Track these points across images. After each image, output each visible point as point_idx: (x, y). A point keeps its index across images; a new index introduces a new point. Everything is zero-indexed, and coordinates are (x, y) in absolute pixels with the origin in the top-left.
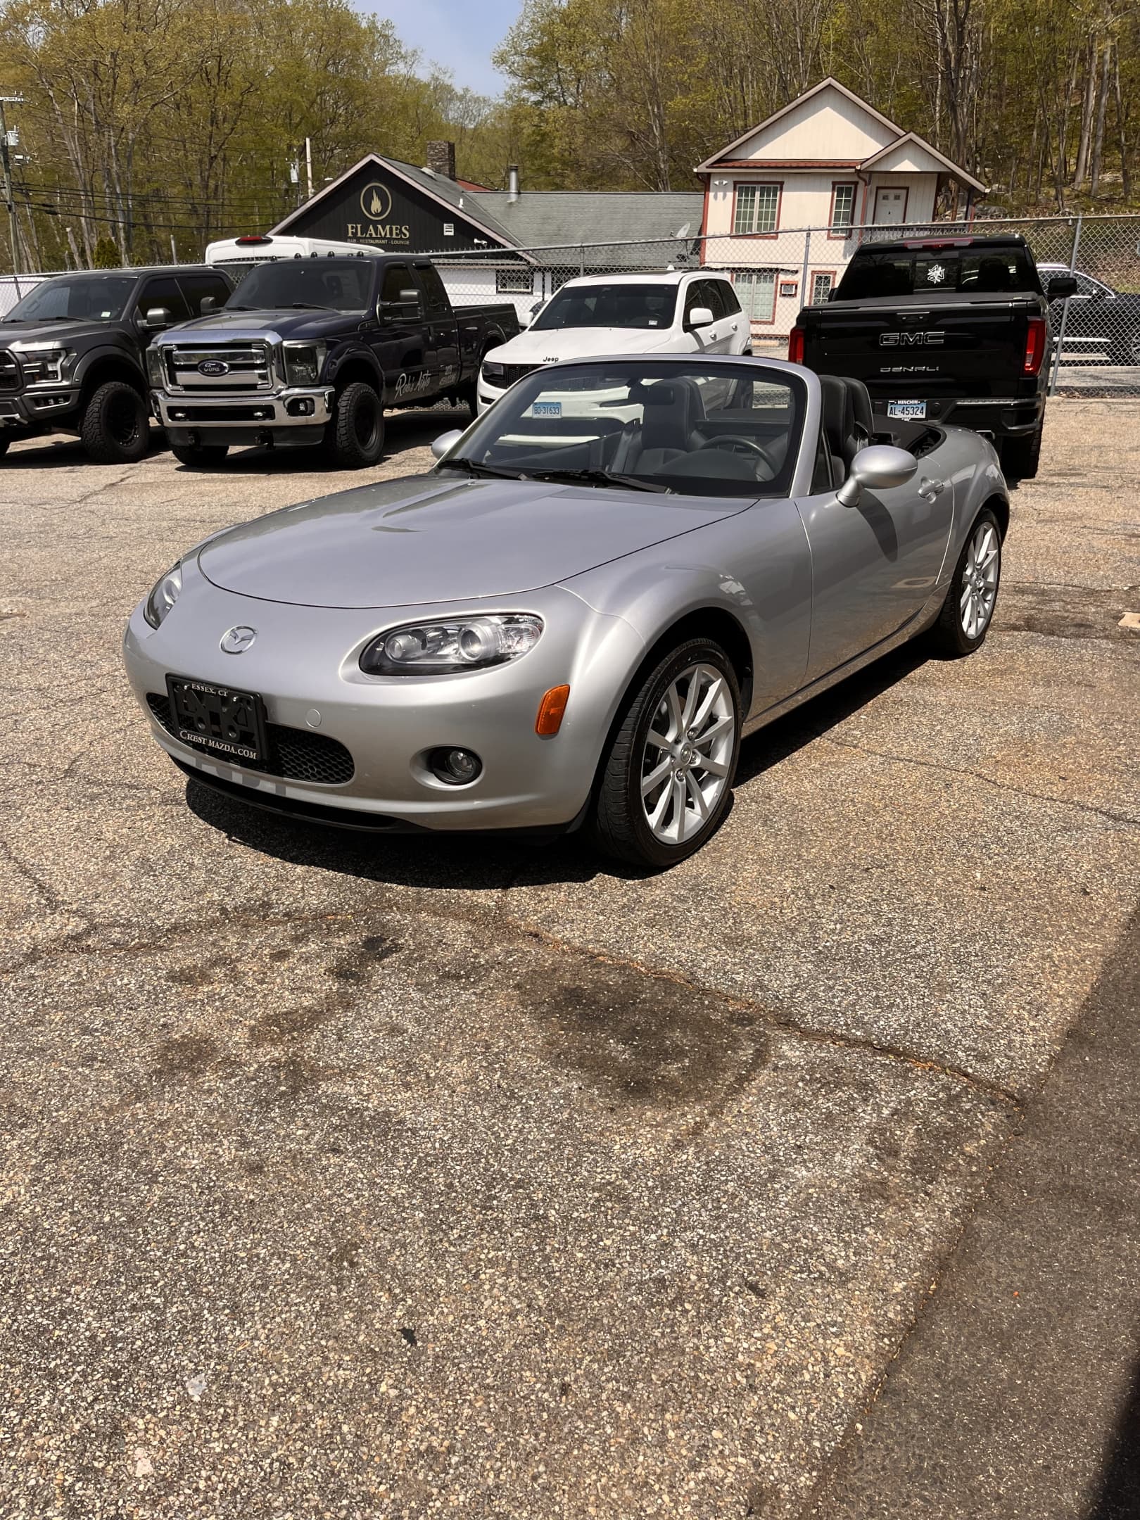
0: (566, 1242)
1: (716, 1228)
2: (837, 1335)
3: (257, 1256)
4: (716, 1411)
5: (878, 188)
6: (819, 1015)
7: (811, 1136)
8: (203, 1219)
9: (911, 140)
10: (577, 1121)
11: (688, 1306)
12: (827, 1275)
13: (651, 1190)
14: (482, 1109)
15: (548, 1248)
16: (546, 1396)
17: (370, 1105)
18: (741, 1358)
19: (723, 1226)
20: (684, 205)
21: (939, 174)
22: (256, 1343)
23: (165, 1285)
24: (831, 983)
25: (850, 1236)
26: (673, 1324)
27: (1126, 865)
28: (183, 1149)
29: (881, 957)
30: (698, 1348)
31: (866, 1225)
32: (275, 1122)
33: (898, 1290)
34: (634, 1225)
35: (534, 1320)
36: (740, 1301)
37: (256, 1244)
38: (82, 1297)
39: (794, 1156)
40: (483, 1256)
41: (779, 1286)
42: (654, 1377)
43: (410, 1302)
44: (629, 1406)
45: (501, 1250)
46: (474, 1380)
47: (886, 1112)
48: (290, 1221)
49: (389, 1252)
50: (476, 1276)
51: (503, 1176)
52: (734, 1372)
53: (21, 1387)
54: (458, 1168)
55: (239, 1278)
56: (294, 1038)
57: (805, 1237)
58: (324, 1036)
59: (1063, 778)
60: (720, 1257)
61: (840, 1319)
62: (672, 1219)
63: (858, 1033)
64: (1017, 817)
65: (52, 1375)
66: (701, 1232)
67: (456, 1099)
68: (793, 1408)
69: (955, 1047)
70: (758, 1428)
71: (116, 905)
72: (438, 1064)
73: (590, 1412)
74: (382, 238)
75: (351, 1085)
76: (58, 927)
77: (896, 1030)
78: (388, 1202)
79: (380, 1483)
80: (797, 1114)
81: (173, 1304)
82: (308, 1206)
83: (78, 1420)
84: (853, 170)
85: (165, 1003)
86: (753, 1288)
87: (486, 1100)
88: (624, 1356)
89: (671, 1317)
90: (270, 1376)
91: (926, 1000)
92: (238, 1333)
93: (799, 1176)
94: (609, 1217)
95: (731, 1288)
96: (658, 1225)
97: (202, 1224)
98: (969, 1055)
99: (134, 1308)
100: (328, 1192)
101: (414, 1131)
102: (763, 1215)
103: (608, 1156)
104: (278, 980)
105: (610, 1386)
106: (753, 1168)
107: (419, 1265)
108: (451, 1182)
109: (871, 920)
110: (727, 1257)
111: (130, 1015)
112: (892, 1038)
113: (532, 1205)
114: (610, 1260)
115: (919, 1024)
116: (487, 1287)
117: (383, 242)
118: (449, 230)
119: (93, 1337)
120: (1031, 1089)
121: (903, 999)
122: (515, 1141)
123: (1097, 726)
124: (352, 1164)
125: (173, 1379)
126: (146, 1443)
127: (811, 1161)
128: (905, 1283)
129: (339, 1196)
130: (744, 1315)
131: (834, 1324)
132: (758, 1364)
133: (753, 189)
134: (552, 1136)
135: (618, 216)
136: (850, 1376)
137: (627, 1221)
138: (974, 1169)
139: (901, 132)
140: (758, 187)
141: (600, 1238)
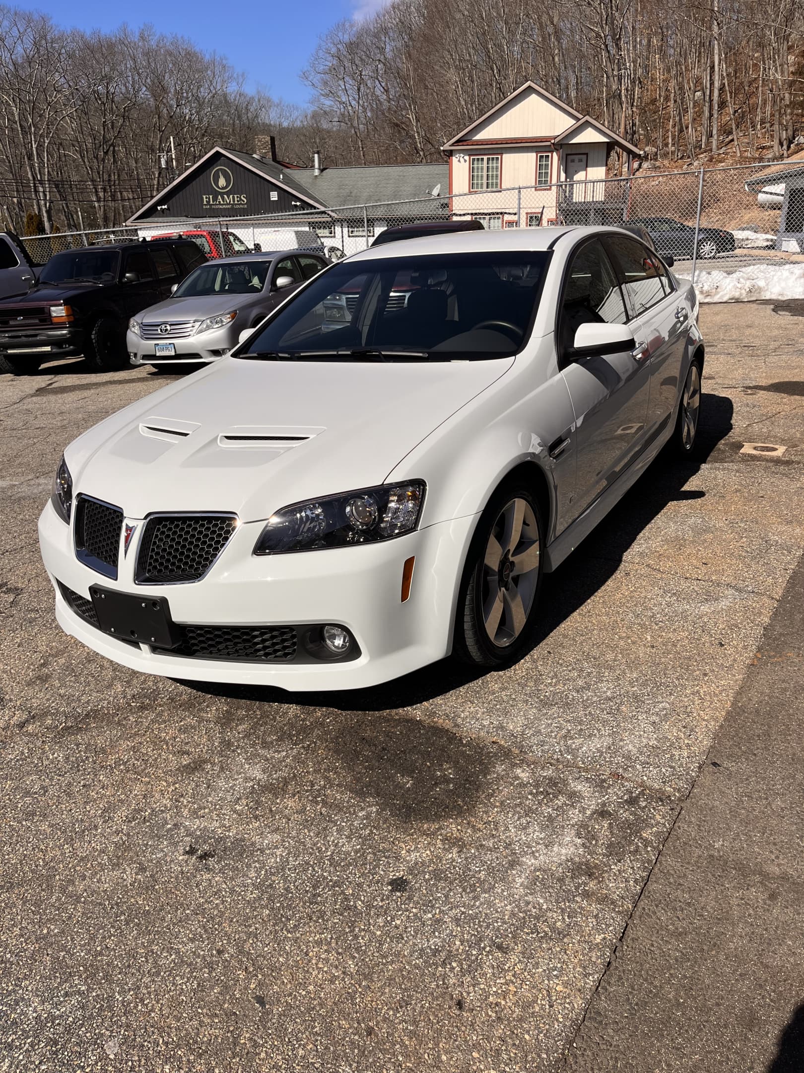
0: (370, 924)
1: (472, 906)
2: (557, 977)
3: (152, 951)
4: (475, 1038)
5: (567, 155)
6: (542, 746)
7: (537, 834)
8: (113, 927)
9: (587, 121)
10: (375, 835)
11: (454, 964)
12: (550, 934)
13: (427, 881)
14: (309, 831)
15: (357, 929)
16: (356, 1037)
17: (231, 834)
18: (491, 999)
19: (477, 903)
20: (436, 172)
21: (608, 143)
22: (153, 1014)
23: (88, 977)
24: (549, 722)
25: (565, 904)
26: (444, 977)
27: (748, 624)
29: (583, 701)
30: (462, 994)
31: (576, 896)
32: (163, 851)
33: (599, 941)
34: (415, 908)
35: (348, 983)
36: (490, 957)
37: (151, 942)
38: (30, 988)
39: (526, 849)
40: (311, 939)
41: (516, 944)
42: (431, 1017)
43: (260, 976)
44: (414, 1039)
45: (323, 934)
46: (306, 1029)
47: (588, 812)
48: (174, 924)
49: (245, 941)
50: (307, 954)
51: (325, 878)
52: (487, 1010)
54: (293, 875)
55: (140, 968)
56: (176, 788)
57: (535, 908)
58: (197, 786)
59: (705, 564)
60: (476, 927)
61: (559, 965)
62: (442, 901)
63: (569, 757)
64: (674, 594)
66: (462, 909)
67: (290, 825)
68: (528, 1032)
69: (635, 762)
70: (503, 1048)
71: (48, 699)
72: (278, 801)
73: (387, 1046)
74: (227, 204)
75: (217, 821)
76: (7, 718)
77: (594, 753)
78: (244, 904)
80: (528, 818)
81: (93, 989)
82: (188, 912)
84: (548, 143)
85: (84, 769)
86: (500, 947)
87: (312, 824)
88: (411, 1004)
89: (443, 973)
90: (162, 1037)
91: (615, 730)
92: (139, 1008)
93: (530, 863)
94: (399, 903)
95: (484, 948)
96: (433, 906)
97: (112, 930)
98: (644, 767)
99: (67, 995)
100: (202, 900)
101: (262, 851)
102: (505, 893)
103: (397, 858)
105: (401, 1026)
106: (497, 860)
107: (266, 949)
108: (288, 887)
109: (576, 674)
110: (481, 926)
111: (59, 780)
112: (592, 759)
113: (345, 898)
114: (400, 935)
115: (609, 748)
116: (314, 962)
117: (229, 206)
118: (274, 196)
119: (39, 1017)
120: (687, 788)
121: (599, 730)
122: (333, 853)
123: (727, 525)
124: (216, 879)
125: (96, 1043)
127: (537, 851)
128: (603, 936)
129: (210, 903)
130: (493, 968)
131: (555, 969)
132: (503, 1003)
133: (482, 159)
134: (358, 847)
135: (391, 182)
136: (567, 1005)
137: (411, 905)
138: (649, 849)
139: (580, 116)
140: (485, 158)
141: (393, 919)
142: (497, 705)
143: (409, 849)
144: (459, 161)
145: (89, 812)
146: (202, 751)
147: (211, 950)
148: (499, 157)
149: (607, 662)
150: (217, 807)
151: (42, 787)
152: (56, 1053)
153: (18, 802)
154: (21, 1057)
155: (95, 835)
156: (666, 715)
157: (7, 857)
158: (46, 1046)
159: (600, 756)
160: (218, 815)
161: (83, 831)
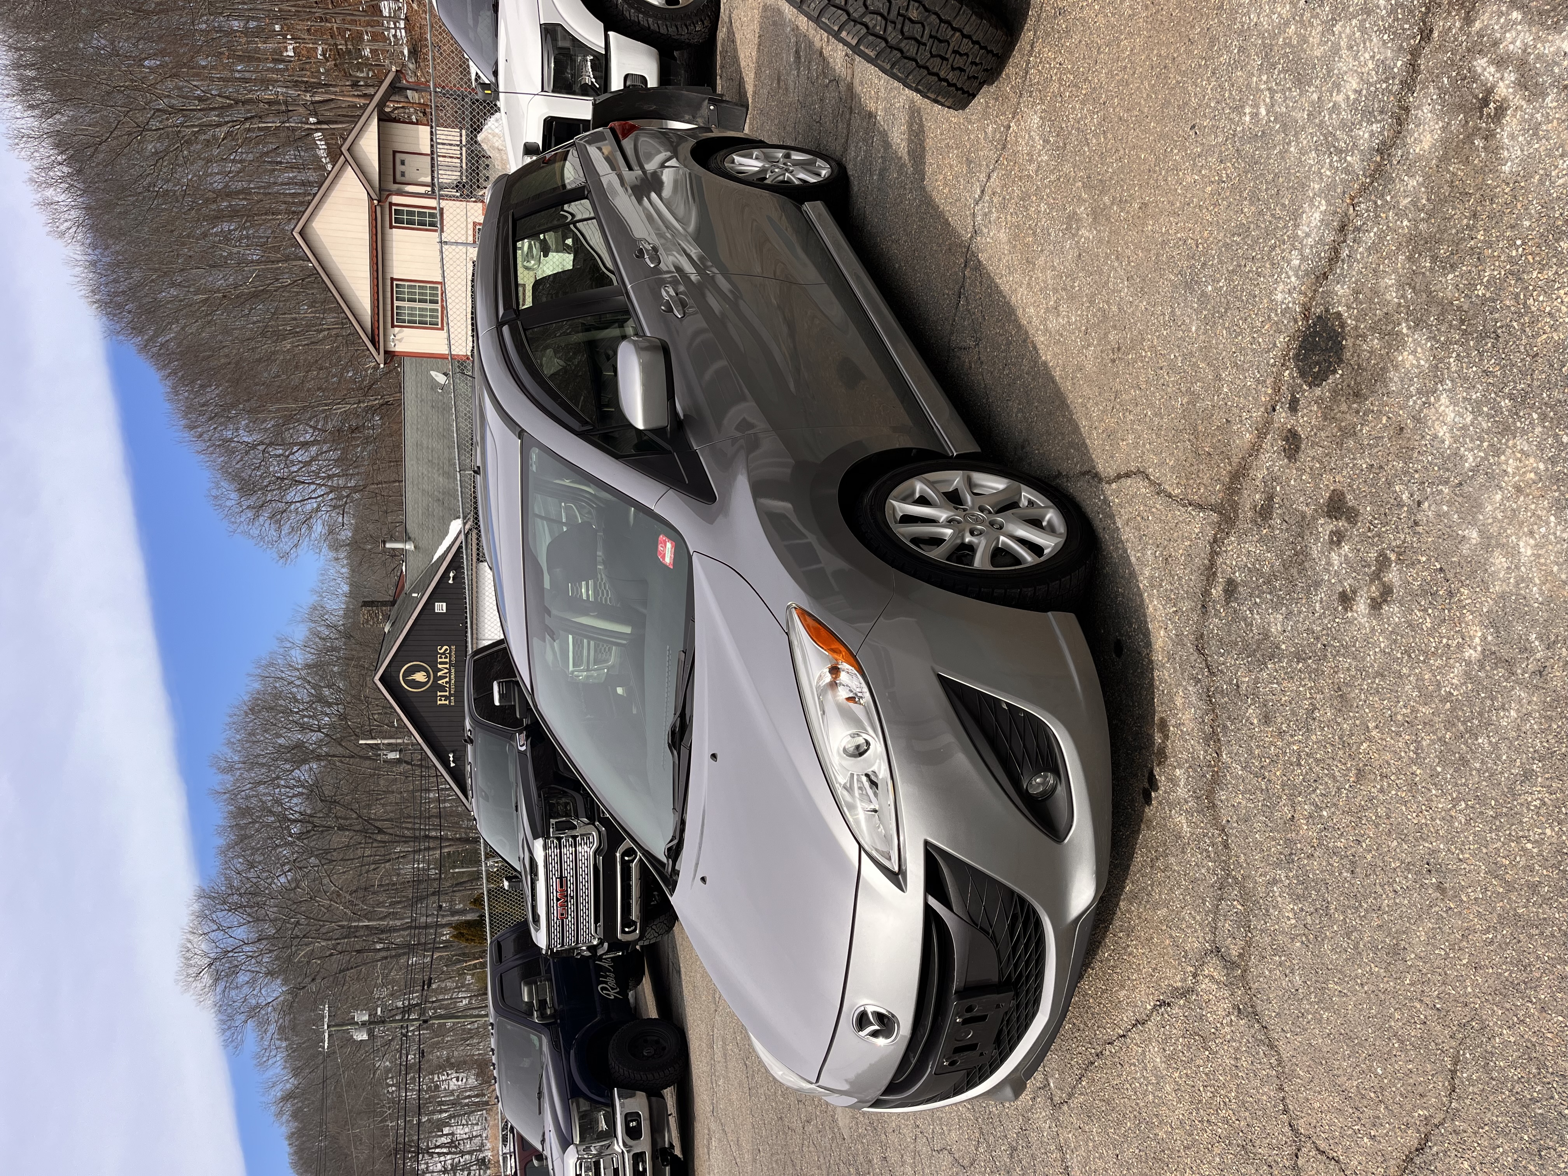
5: (395, 182)
9: (348, 150)
20: (413, 378)
21: (379, 120)
56: (1377, 727)
74: (450, 672)
76: (1215, 987)
84: (378, 209)
104: (1295, 748)
117: (453, 671)
118: (441, 607)
133: (398, 308)
134: (1535, 416)
135: (425, 442)
139: (342, 160)
140: (396, 303)
142: (1283, 205)
143: (1551, 327)
144: (398, 342)
146: (1311, 688)
148: (395, 283)
150: (1422, 658)
157: (1469, 990)
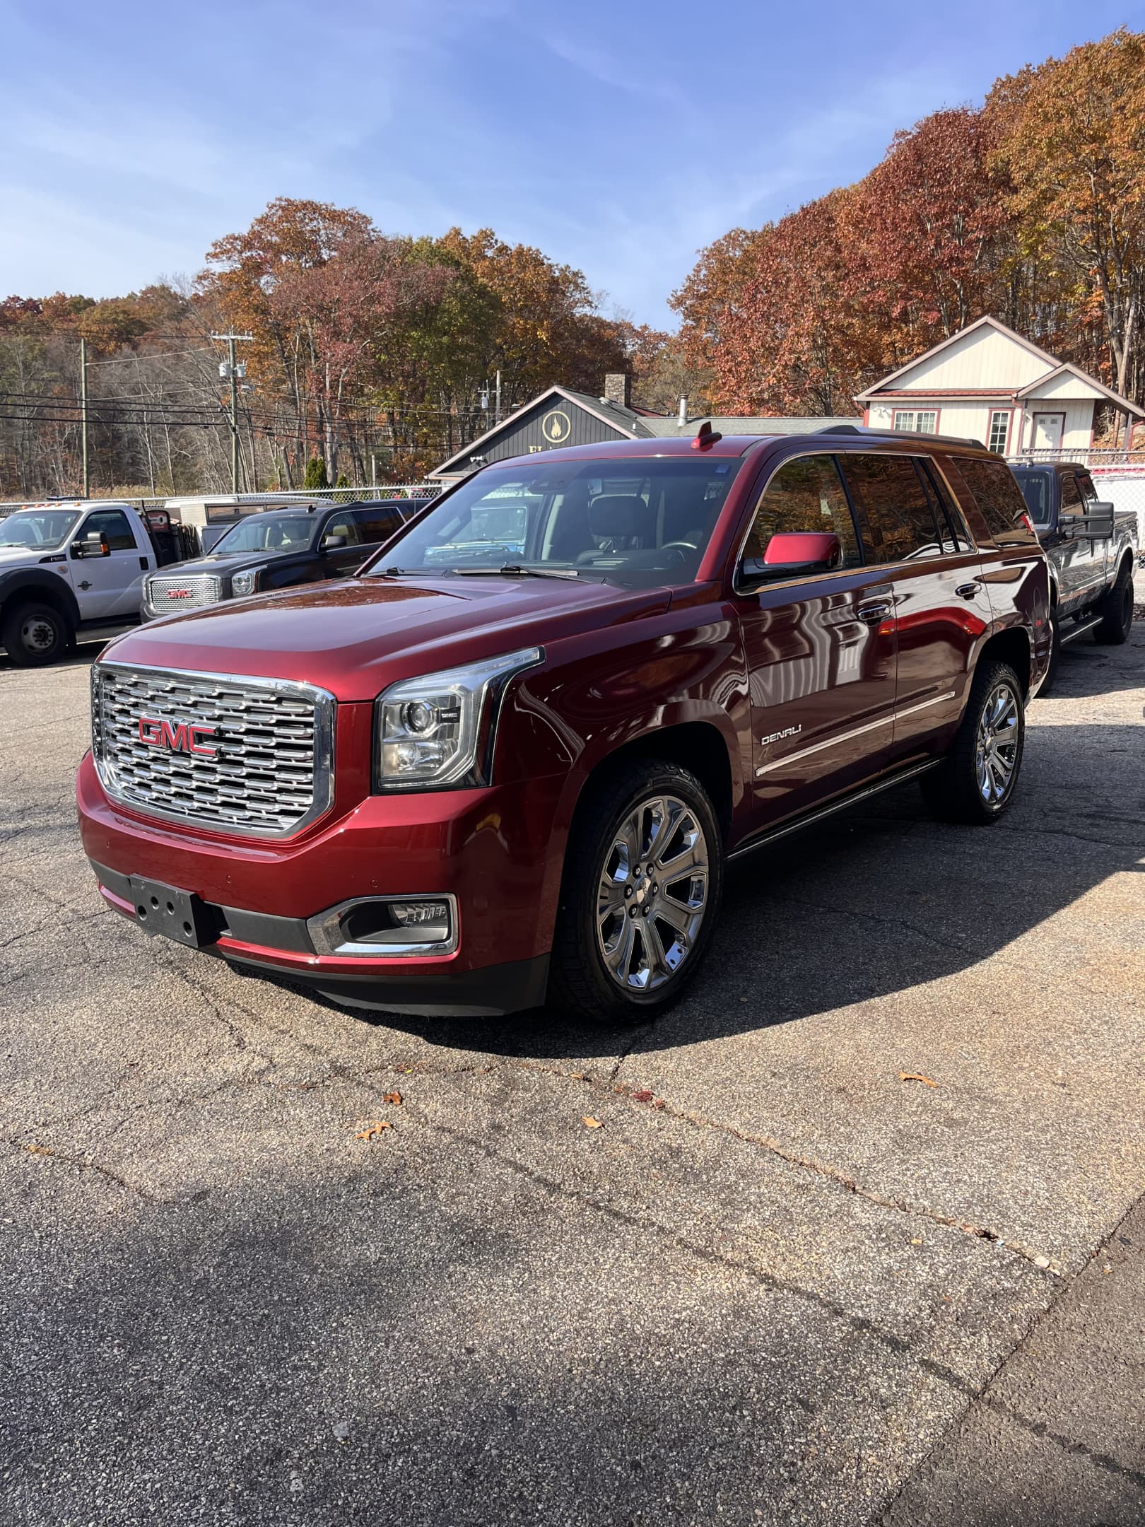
0: (648, 1352)
1: (777, 1353)
2: (871, 1447)
3: (394, 1336)
4: (760, 1495)
5: (1035, 414)
6: (893, 1185)
7: (871, 1286)
8: (351, 1304)
9: (1068, 370)
11: (745, 1412)
12: (870, 1400)
13: (723, 1316)
14: (586, 1239)
16: (619, 1469)
18: (786, 1457)
19: (783, 1351)
21: (1097, 401)
22: (389, 1403)
23: (320, 1353)
24: (906, 1157)
25: (894, 1370)
26: (731, 1425)
28: (338, 1249)
29: (956, 1139)
30: (751, 1446)
31: (910, 1364)
33: (931, 1417)
34: (706, 1344)
35: (615, 1410)
36: (791, 1412)
37: (392, 1328)
38: (255, 1355)
39: (853, 1301)
40: (576, 1356)
41: (826, 1404)
42: (710, 1464)
43: (513, 1385)
44: (687, 1483)
45: (591, 1352)
46: (561, 1449)
47: (942, 1272)
48: (420, 1313)
49: (499, 1345)
50: (570, 1371)
51: (599, 1294)
52: (778, 1467)
53: (206, 1419)
54: (561, 1283)
55: (378, 1352)
57: (854, 1368)
58: (458, 1169)
60: (778, 1376)
61: (876, 1436)
62: (739, 1342)
63: (926, 1203)
64: (1106, 1022)
65: (230, 1411)
66: (764, 1354)
67: (564, 1229)
68: (826, 1500)
69: (1014, 1221)
70: (793, 1511)
71: (292, 1049)
72: (552, 1199)
73: (654, 1484)
75: (477, 1210)
77: (960, 1202)
78: (502, 1306)
79: (480, 1517)
80: (861, 1266)
81: (325, 1367)
82: (436, 1302)
83: (247, 1446)
84: (1009, 397)
85: (329, 1132)
86: (804, 1403)
87: (590, 1231)
88: (688, 1446)
89: (730, 1419)
90: (397, 1428)
91: (993, 1179)
92: (375, 1394)
95: (784, 1402)
96: (727, 1346)
97: (350, 1309)
99: (295, 1368)
100: (453, 1293)
101: (528, 1251)
102: (819, 1346)
103: (689, 1286)
105: (673, 1466)
107: (523, 1358)
108: (555, 1295)
110: (783, 1377)
112: (957, 1209)
115: (982, 1200)
116: (577, 1381)
119: (263, 1386)
120: (1080, 1264)
121: (971, 1177)
124: (473, 1273)
125: (323, 1423)
126: (298, 1468)
127: (868, 1306)
128: (937, 1413)
129: (462, 1297)
130: (793, 1424)
131: (870, 1439)
132: (800, 1463)
133: (911, 415)
136: (879, 1480)
137: (700, 1340)
138: (1016, 1326)
139: (1058, 363)
140: (916, 413)
141: (676, 1351)
144: (880, 415)
145: (332, 1178)
147: (459, 1347)
148: (936, 412)
149: (996, 1095)
151: (282, 1145)
152: (279, 1425)
153: (253, 1157)
154: (241, 1423)
155: (338, 1205)
156: (1067, 1171)
158: (268, 1417)
159: (969, 1207)
160: (479, 1205)
161: (325, 1199)
